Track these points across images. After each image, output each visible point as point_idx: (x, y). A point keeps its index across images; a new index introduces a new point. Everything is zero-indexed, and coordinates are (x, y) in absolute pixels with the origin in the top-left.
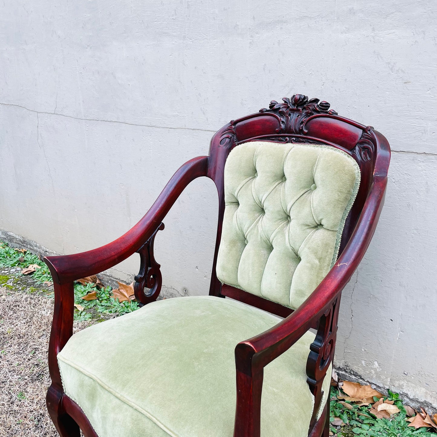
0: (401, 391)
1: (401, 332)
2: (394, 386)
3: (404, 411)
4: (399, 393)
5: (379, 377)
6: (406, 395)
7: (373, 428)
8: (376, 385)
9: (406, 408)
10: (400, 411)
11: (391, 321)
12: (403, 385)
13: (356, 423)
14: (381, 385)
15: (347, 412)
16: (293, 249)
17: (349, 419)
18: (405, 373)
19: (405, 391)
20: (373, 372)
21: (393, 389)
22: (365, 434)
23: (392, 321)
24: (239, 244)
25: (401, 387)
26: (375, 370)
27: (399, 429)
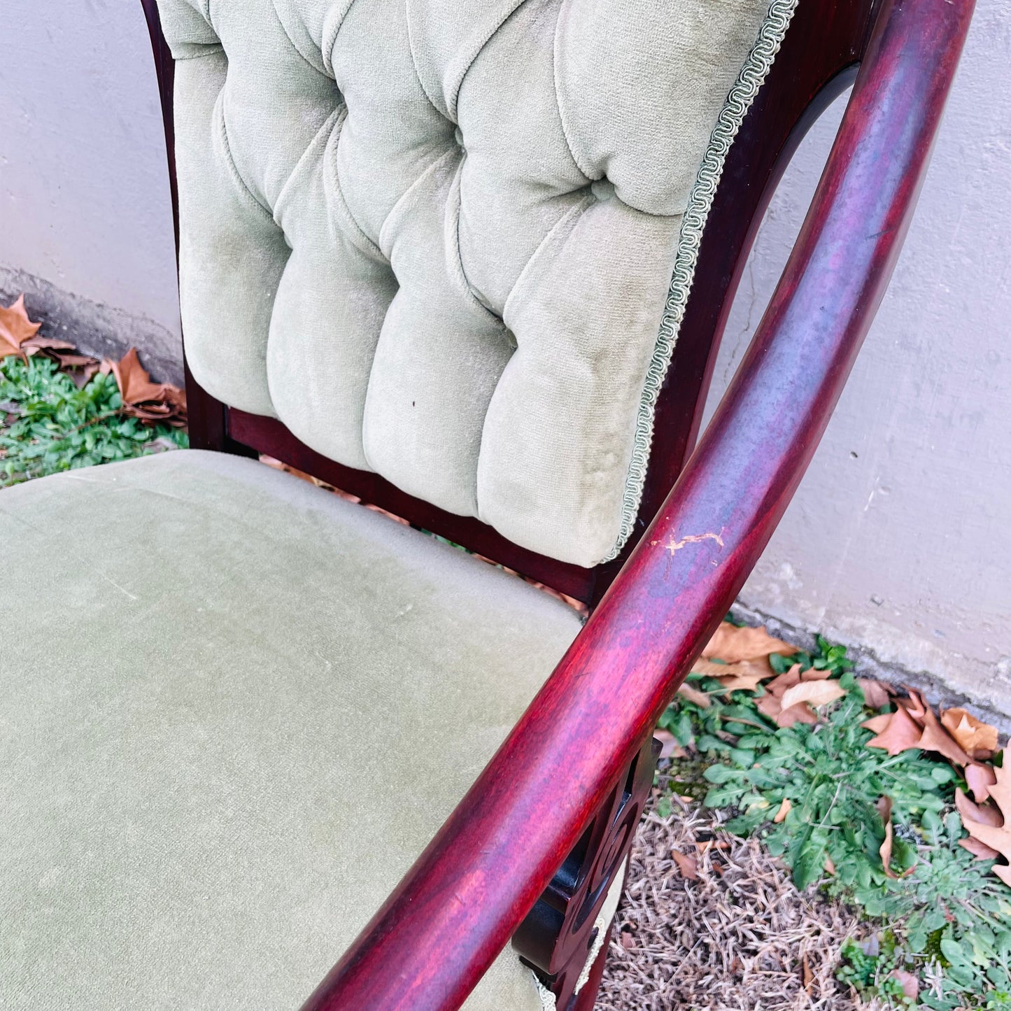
0: (855, 641)
1: (882, 492)
2: (835, 627)
3: (860, 696)
4: (847, 645)
5: (791, 603)
6: (871, 653)
7: (765, 761)
8: (781, 621)
9: (864, 686)
10: (847, 694)
11: (852, 457)
12: (863, 628)
13: (718, 745)
14: (797, 623)
15: (692, 713)
16: (480, 301)
17: (697, 732)
18: (877, 599)
19: (868, 642)
20: (775, 588)
21: (832, 636)
22: (741, 781)
23: (856, 456)
24: (258, 254)
25: (857, 631)
26: (783, 585)
27: (839, 759)
